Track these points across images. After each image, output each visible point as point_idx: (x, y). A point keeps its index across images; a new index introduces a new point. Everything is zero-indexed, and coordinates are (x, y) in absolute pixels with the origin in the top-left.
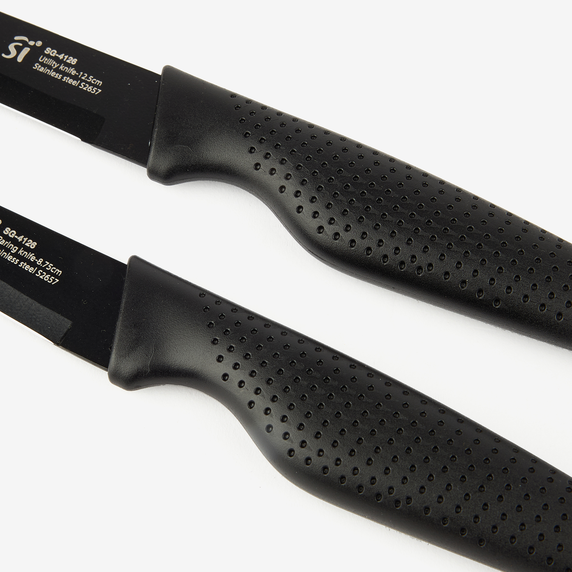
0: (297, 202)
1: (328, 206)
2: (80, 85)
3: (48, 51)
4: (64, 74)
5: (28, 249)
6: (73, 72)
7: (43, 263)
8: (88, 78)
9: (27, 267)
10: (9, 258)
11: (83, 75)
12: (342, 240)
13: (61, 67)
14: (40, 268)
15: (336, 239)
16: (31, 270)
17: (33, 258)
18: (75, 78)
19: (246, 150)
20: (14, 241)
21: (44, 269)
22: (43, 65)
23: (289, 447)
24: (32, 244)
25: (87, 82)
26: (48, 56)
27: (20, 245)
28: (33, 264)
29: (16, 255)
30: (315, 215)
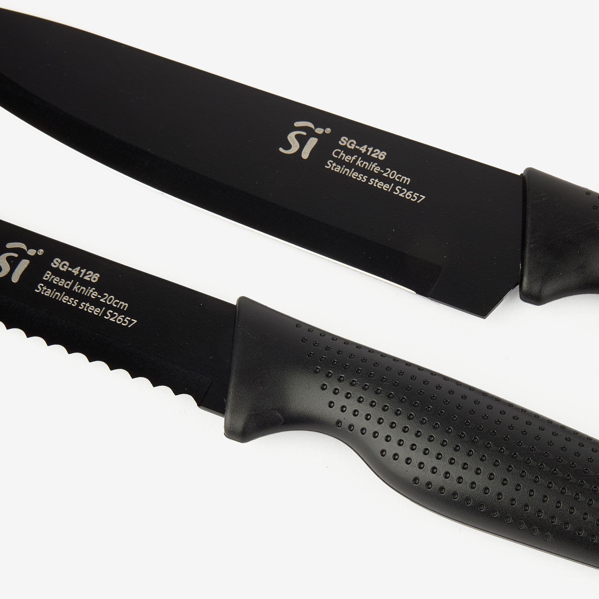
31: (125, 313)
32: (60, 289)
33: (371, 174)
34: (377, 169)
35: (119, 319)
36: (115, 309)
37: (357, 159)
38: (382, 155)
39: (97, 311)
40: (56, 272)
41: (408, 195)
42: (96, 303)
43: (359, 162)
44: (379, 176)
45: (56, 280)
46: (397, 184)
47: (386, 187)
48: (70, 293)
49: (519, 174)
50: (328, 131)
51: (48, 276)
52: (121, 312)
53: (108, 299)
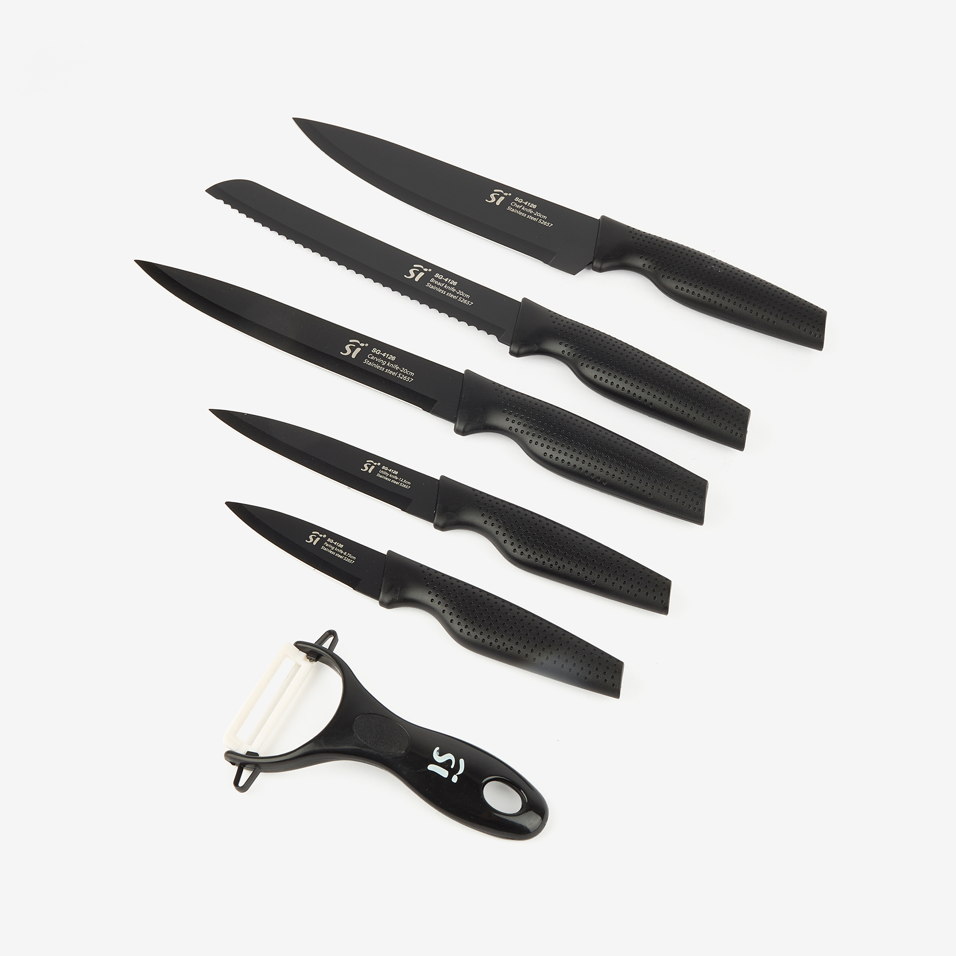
0: (504, 538)
1: (518, 540)
2: (400, 484)
3: (384, 467)
4: (392, 479)
5: (339, 548)
6: (397, 478)
7: (347, 554)
8: (403, 481)
9: (339, 556)
10: (331, 552)
11: (401, 480)
12: (525, 555)
13: (390, 476)
14: (345, 556)
15: (529, 558)
16: (341, 557)
17: (342, 552)
18: (397, 481)
19: (480, 515)
20: (333, 545)
21: (347, 557)
22: (381, 474)
23: (461, 628)
24: (342, 546)
25: (403, 483)
26: (384, 470)
27: (335, 546)
28: (342, 555)
29: (334, 551)
30: (512, 544)
31: (468, 300)
32: (438, 286)
33: (528, 214)
34: (531, 212)
35: (465, 301)
36: (463, 297)
37: (522, 207)
38: (534, 206)
39: (454, 297)
40: (437, 279)
41: (545, 223)
42: (454, 294)
43: (523, 208)
44: (532, 215)
45: (436, 282)
46: (540, 218)
47: (535, 219)
48: (442, 288)
49: (598, 219)
50: (510, 194)
51: (432, 280)
52: (466, 299)
53: (460, 292)
